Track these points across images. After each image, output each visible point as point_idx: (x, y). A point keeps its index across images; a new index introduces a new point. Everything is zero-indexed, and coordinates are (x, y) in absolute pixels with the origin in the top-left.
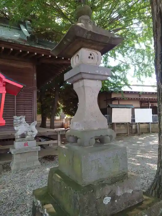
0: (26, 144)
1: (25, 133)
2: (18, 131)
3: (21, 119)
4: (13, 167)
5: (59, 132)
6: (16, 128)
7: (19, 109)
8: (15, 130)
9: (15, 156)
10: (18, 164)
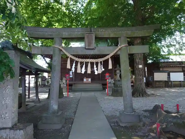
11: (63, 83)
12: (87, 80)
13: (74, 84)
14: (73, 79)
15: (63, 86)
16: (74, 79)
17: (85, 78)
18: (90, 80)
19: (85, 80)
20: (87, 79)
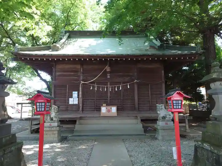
0: (167, 124)
1: (165, 116)
2: (160, 114)
3: (161, 106)
4: (160, 138)
5: (187, 117)
6: (158, 112)
7: (152, 98)
8: (158, 113)
9: (160, 131)
10: (163, 136)
11: (52, 119)
12: (109, 111)
13: (81, 118)
14: (79, 107)
15: (50, 125)
16: (81, 108)
17: (104, 106)
18: (114, 109)
19: (104, 109)
20: (109, 108)
